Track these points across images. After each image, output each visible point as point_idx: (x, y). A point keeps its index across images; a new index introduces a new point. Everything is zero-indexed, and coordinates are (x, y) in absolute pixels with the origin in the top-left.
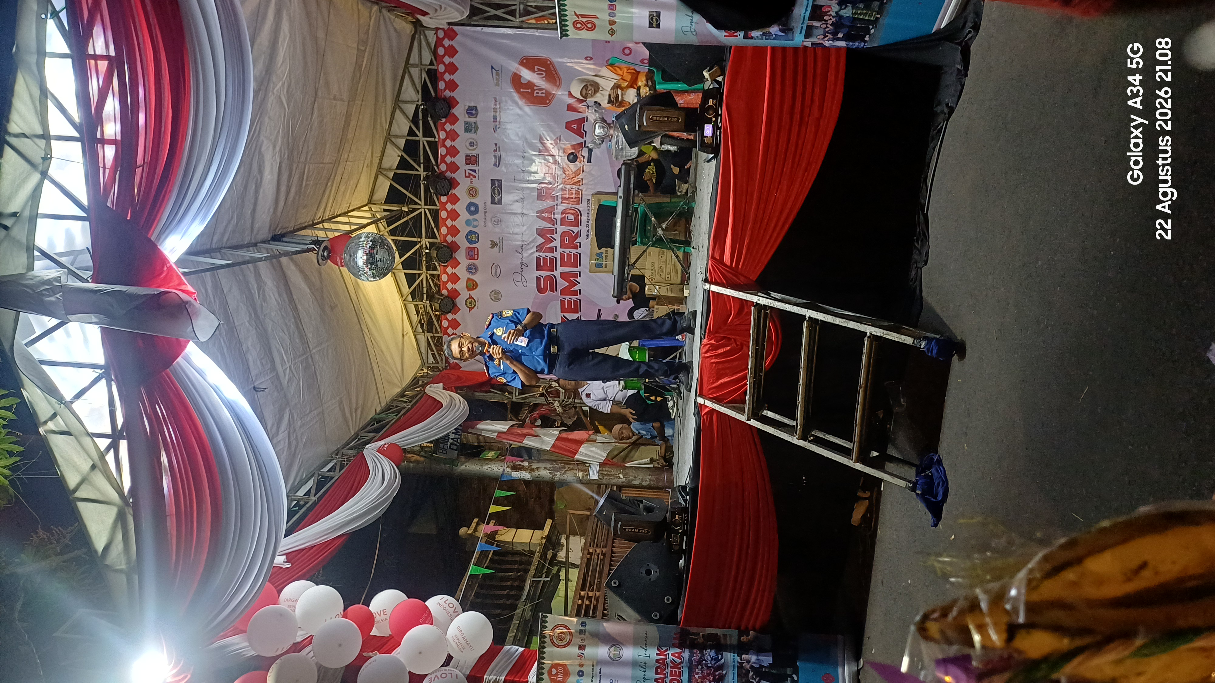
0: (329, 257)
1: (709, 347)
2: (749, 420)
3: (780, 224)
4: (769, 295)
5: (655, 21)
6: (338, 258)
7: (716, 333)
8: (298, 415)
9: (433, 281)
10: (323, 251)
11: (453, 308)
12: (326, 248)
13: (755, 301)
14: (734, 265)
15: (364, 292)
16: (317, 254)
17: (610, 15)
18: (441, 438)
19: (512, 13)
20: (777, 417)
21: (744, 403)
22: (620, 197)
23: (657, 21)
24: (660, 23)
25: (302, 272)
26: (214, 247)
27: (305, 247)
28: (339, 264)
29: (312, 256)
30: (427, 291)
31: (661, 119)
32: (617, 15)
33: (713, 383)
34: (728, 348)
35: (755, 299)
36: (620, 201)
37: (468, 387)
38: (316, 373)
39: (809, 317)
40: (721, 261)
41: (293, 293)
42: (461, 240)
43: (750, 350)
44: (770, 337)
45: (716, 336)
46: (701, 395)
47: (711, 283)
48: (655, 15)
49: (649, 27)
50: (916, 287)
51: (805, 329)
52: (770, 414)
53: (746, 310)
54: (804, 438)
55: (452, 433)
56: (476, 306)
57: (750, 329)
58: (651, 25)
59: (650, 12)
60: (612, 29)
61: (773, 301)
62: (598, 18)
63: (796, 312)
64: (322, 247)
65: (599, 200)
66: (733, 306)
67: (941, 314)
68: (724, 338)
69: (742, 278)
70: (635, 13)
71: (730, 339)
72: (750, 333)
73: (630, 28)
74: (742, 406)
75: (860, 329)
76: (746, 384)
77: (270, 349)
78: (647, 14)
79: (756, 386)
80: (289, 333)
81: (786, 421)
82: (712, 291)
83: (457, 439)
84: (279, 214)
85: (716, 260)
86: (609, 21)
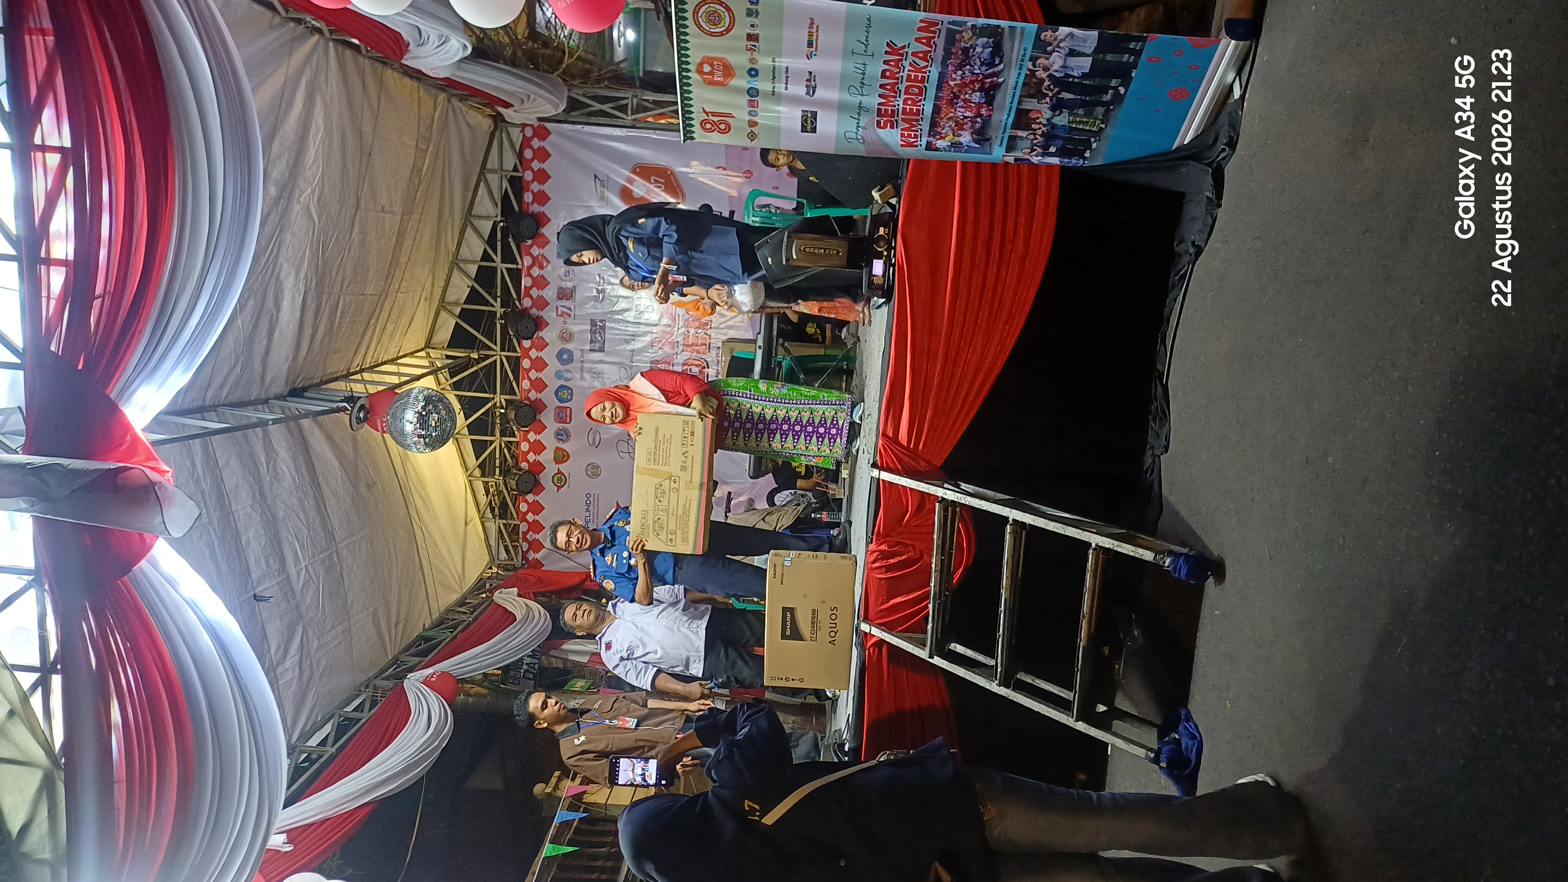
0: (366, 419)
1: (878, 555)
2: (931, 657)
3: (973, 394)
4: (958, 486)
5: (809, 123)
6: (379, 420)
7: (887, 536)
8: (314, 633)
9: (509, 450)
10: (359, 411)
11: (534, 487)
12: (362, 407)
13: (940, 495)
14: (912, 446)
15: (415, 464)
16: (351, 415)
17: (750, 113)
18: (512, 663)
19: (623, 109)
20: (969, 653)
21: (926, 632)
22: (760, 347)
23: (812, 123)
24: (816, 126)
25: (330, 438)
26: (208, 404)
27: (335, 405)
28: (380, 429)
29: (344, 417)
30: (501, 464)
31: (816, 251)
32: (760, 114)
33: (882, 604)
34: (904, 557)
35: (939, 492)
36: (759, 353)
37: (552, 592)
38: (342, 575)
39: (1014, 520)
40: (895, 440)
41: (316, 467)
42: (548, 396)
43: (934, 561)
44: (960, 543)
45: (888, 541)
46: (866, 619)
47: (881, 468)
48: (809, 115)
49: (802, 132)
50: (1153, 480)
51: (1008, 536)
52: (960, 649)
53: (928, 506)
54: (1004, 683)
55: (528, 656)
56: (567, 484)
57: (933, 533)
58: (804, 129)
59: (803, 111)
60: (752, 132)
61: (965, 496)
62: (734, 117)
63: (995, 512)
64: (358, 404)
65: (732, 350)
66: (910, 500)
67: (1189, 520)
68: (899, 543)
69: (923, 463)
70: (784, 113)
71: (906, 545)
72: (933, 539)
73: (776, 131)
74: (921, 636)
75: (1082, 539)
76: (927, 607)
77: (279, 543)
78: (800, 114)
79: (940, 609)
80: (307, 521)
81: (981, 658)
82: (883, 480)
83: (534, 664)
84: (301, 359)
85: (889, 439)
86: (749, 121)
